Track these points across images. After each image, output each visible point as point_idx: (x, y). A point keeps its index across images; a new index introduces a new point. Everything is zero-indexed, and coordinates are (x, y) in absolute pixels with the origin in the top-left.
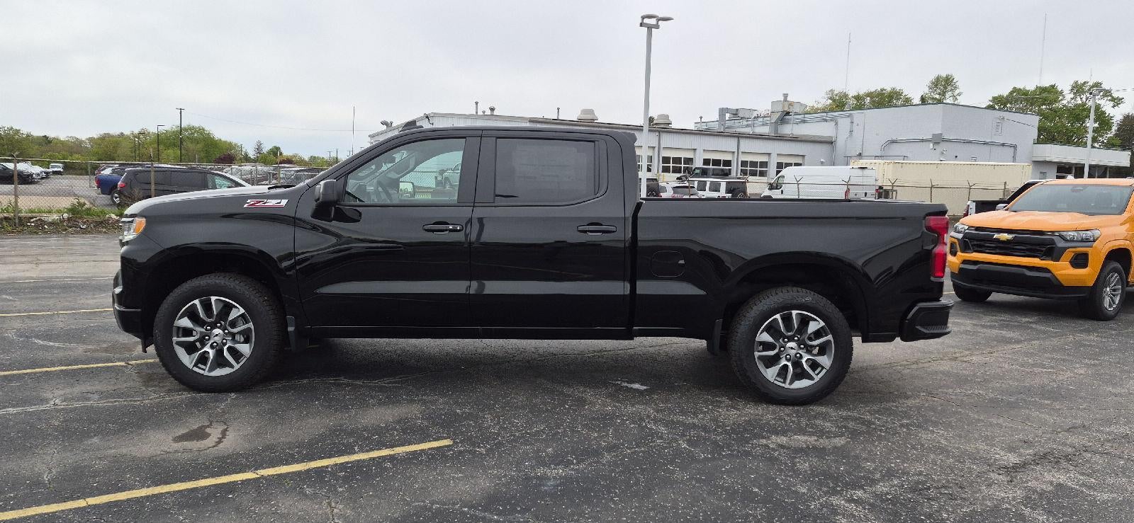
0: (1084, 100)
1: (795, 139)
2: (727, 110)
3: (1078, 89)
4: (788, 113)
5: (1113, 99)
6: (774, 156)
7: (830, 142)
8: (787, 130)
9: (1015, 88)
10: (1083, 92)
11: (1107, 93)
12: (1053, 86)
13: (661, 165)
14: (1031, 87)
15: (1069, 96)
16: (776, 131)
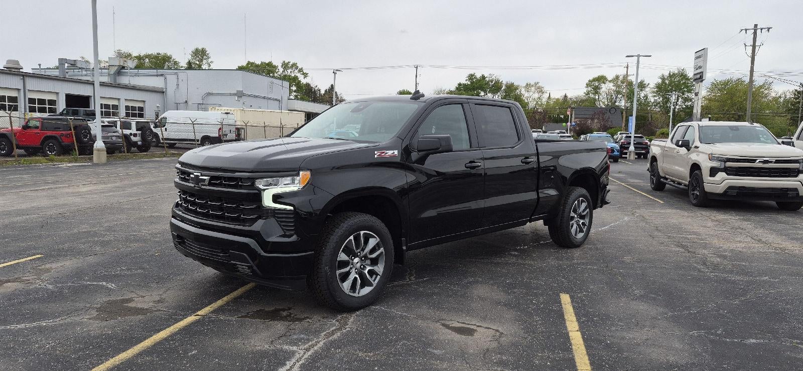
0: (289, 72)
1: (134, 88)
2: (66, 61)
3: (285, 66)
4: (123, 68)
5: (303, 74)
6: (122, 101)
7: (162, 92)
8: (124, 80)
9: (249, 62)
10: (289, 68)
11: (301, 70)
12: (270, 62)
13: (28, 105)
14: (258, 62)
15: (281, 70)
16: (115, 80)
